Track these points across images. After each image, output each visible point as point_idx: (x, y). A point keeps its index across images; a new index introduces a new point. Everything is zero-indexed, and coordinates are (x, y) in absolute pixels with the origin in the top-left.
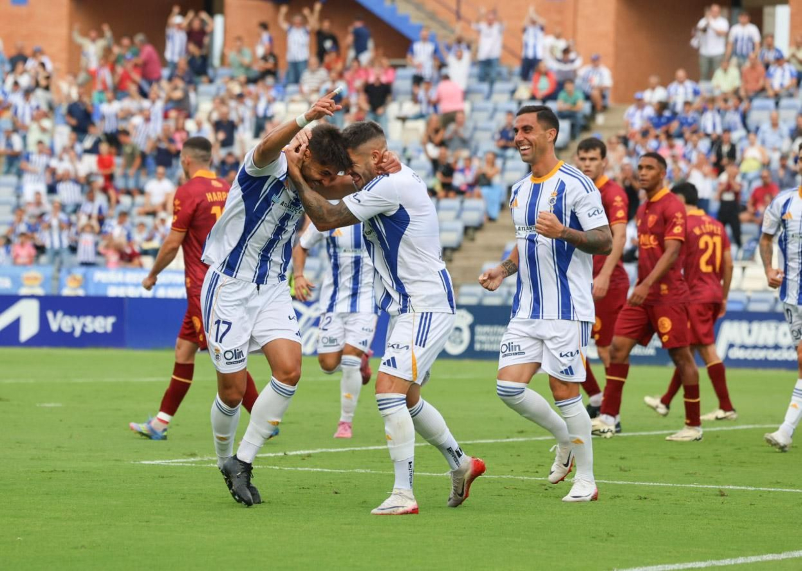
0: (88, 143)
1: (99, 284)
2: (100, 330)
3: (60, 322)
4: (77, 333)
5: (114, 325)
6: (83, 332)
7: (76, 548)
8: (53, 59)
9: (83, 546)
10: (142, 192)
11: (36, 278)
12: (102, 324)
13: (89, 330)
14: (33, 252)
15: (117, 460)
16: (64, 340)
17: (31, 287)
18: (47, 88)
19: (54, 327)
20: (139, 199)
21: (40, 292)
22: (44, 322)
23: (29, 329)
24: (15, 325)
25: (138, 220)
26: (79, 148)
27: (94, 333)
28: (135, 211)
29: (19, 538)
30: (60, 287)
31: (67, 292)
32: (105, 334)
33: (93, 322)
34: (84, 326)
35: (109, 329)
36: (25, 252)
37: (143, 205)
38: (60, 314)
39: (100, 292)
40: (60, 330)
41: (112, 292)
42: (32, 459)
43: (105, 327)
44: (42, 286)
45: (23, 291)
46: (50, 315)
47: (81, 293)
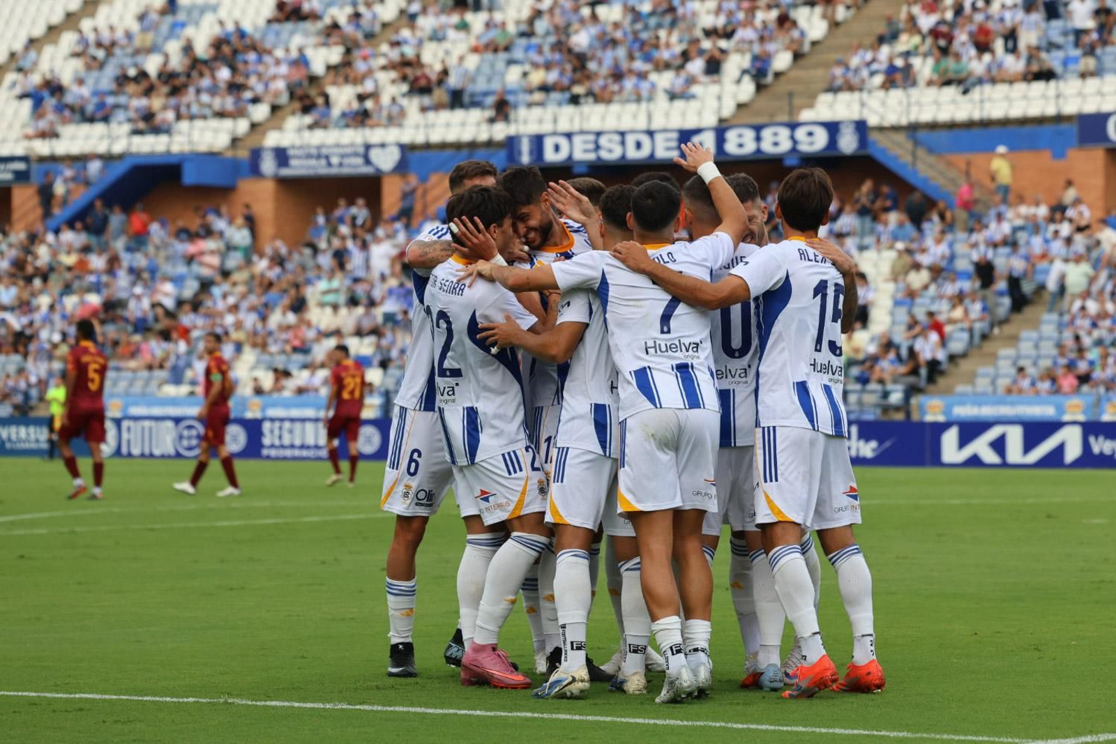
3: (1102, 445)
11: (1078, 406)
14: (1075, 382)
16: (1106, 461)
17: (1073, 413)
19: (1096, 449)
21: (1081, 418)
22: (1086, 446)
24: (1060, 449)
29: (1073, 643)
30: (1100, 414)
36: (1068, 382)
38: (1101, 439)
40: (1101, 453)
42: (1081, 570)
45: (1066, 418)
46: (1092, 439)
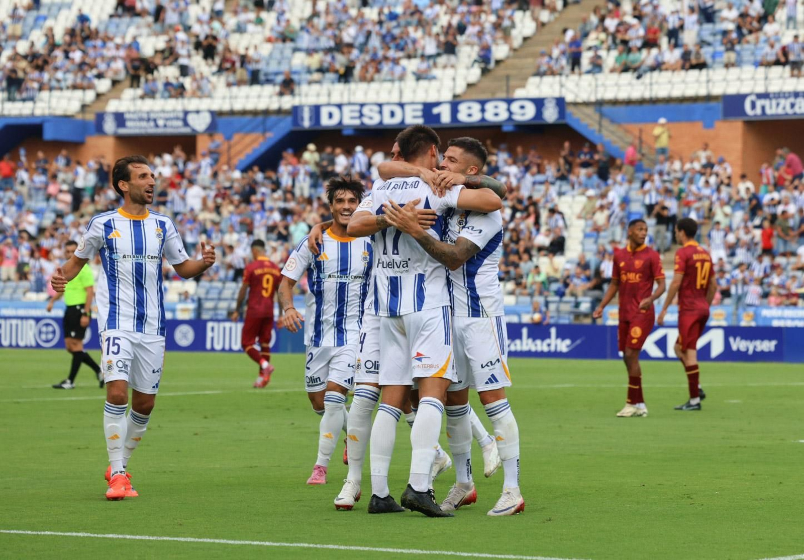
0: (757, 221)
1: (765, 318)
2: (766, 350)
3: (739, 344)
4: (751, 352)
5: (776, 346)
6: (754, 352)
7: (757, 500)
8: (732, 165)
9: (761, 499)
10: (794, 254)
12: (768, 346)
13: (759, 349)
14: (720, 296)
15: (782, 440)
16: (742, 356)
17: (718, 320)
18: (728, 185)
19: (734, 347)
20: (793, 260)
21: (724, 324)
22: (727, 344)
23: (717, 349)
24: (708, 347)
25: (791, 273)
26: (750, 224)
27: (762, 352)
28: (790, 267)
30: (739, 320)
31: (743, 324)
32: (770, 352)
33: (761, 344)
34: (755, 347)
35: (773, 348)
37: (796, 263)
38: (738, 339)
39: (766, 324)
40: (738, 350)
41: (776, 324)
42: (723, 438)
43: (769, 348)
44: (726, 319)
45: (712, 324)
46: (731, 340)
47: (753, 324)
